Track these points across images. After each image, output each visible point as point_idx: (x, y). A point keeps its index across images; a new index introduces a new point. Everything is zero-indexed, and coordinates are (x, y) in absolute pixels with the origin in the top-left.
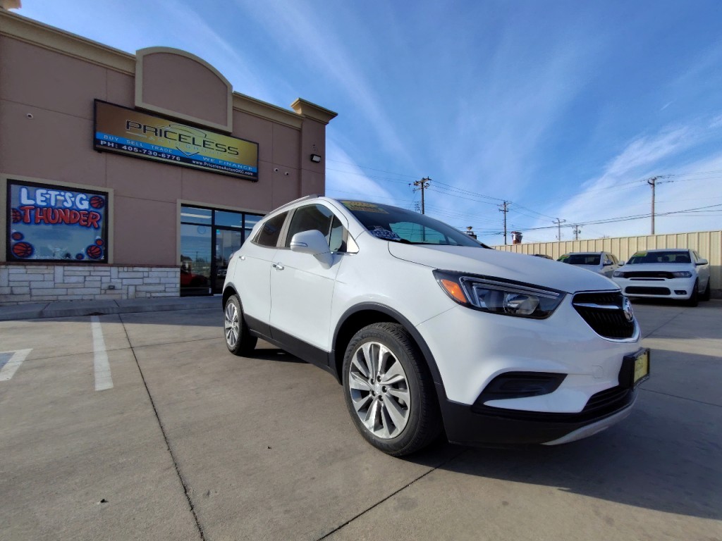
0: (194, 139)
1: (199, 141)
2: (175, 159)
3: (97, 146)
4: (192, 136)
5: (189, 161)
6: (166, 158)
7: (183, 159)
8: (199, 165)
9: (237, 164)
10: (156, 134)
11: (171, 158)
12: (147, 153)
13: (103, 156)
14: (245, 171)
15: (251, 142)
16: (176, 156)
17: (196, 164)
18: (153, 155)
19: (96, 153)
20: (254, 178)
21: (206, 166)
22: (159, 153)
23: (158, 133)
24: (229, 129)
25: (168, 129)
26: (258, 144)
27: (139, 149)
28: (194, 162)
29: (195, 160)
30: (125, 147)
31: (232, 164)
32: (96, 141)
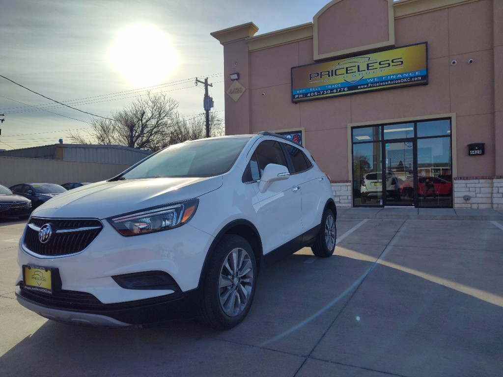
0: (358, 66)
1: (363, 67)
2: (344, 91)
3: (294, 100)
4: (356, 64)
5: (355, 87)
6: (337, 92)
7: (350, 88)
8: (364, 88)
9: (402, 74)
10: (329, 76)
11: (340, 91)
12: (323, 94)
13: (298, 105)
14: (411, 78)
15: (417, 44)
16: (344, 88)
17: (361, 88)
18: (327, 94)
19: (294, 105)
20: (424, 81)
21: (371, 87)
22: (332, 90)
23: (330, 74)
24: (392, 42)
25: (338, 67)
26: (426, 43)
27: (318, 92)
28: (359, 87)
29: (360, 85)
30: (309, 95)
31: (396, 75)
32: (293, 97)
